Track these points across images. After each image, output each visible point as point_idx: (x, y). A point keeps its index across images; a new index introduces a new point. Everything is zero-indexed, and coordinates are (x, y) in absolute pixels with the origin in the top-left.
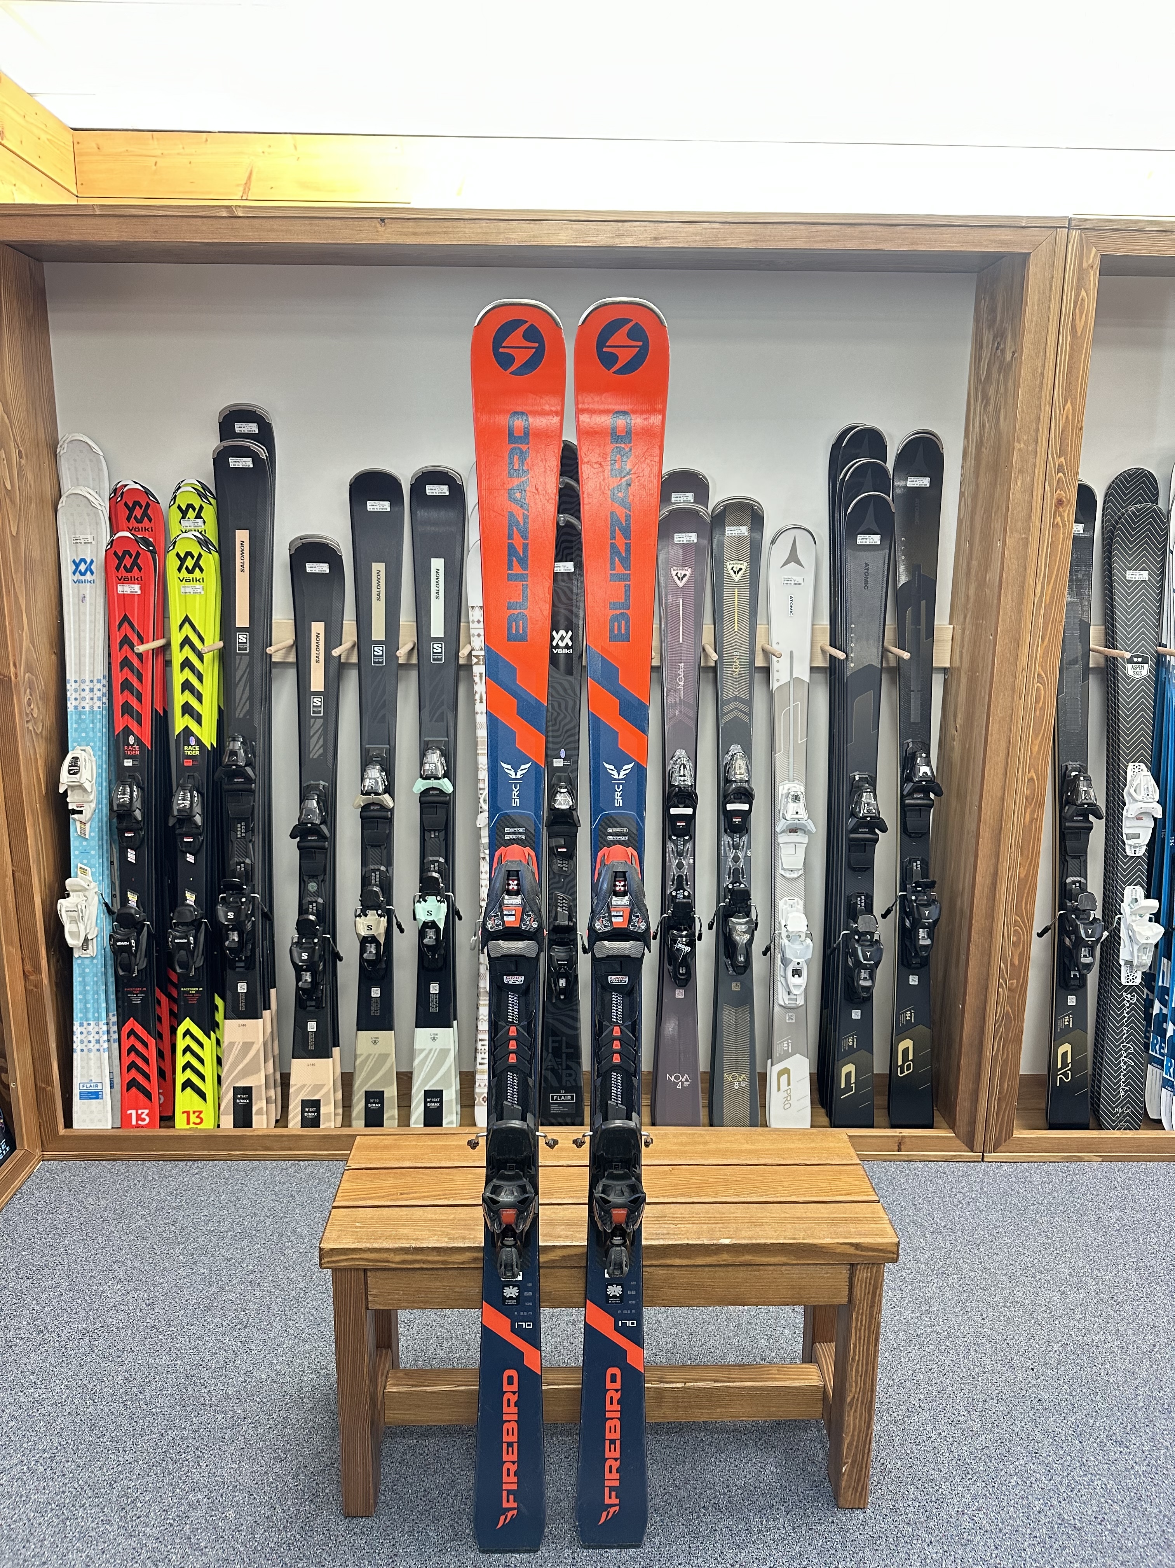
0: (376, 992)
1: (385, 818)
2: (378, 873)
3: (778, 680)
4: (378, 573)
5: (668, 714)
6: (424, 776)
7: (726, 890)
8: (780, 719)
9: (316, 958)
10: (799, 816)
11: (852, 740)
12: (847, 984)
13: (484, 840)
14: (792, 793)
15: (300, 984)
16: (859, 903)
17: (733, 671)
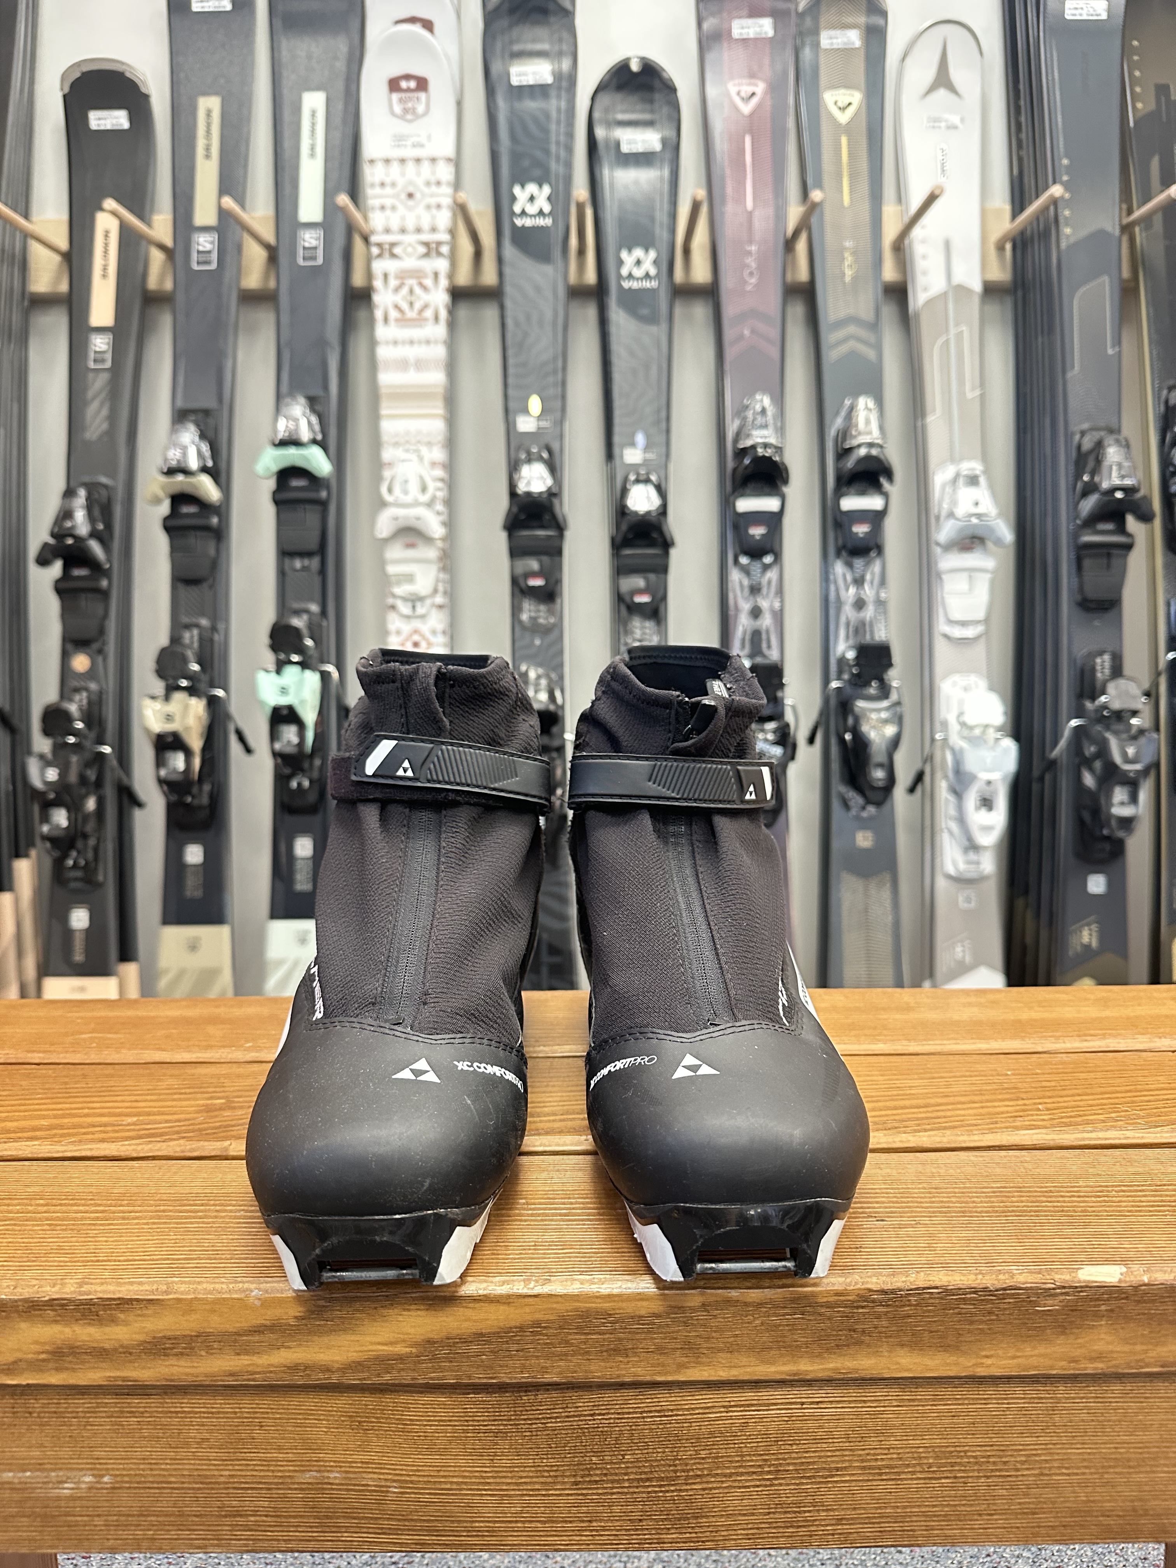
0: (194, 854)
1: (207, 528)
2: (195, 632)
3: (925, 289)
4: (209, 114)
5: (729, 334)
6: (277, 442)
7: (842, 661)
8: (932, 356)
9: (73, 778)
10: (980, 510)
11: (1073, 367)
12: (1081, 823)
13: (391, 569)
14: (965, 473)
15: (45, 829)
16: (1098, 668)
17: (843, 274)
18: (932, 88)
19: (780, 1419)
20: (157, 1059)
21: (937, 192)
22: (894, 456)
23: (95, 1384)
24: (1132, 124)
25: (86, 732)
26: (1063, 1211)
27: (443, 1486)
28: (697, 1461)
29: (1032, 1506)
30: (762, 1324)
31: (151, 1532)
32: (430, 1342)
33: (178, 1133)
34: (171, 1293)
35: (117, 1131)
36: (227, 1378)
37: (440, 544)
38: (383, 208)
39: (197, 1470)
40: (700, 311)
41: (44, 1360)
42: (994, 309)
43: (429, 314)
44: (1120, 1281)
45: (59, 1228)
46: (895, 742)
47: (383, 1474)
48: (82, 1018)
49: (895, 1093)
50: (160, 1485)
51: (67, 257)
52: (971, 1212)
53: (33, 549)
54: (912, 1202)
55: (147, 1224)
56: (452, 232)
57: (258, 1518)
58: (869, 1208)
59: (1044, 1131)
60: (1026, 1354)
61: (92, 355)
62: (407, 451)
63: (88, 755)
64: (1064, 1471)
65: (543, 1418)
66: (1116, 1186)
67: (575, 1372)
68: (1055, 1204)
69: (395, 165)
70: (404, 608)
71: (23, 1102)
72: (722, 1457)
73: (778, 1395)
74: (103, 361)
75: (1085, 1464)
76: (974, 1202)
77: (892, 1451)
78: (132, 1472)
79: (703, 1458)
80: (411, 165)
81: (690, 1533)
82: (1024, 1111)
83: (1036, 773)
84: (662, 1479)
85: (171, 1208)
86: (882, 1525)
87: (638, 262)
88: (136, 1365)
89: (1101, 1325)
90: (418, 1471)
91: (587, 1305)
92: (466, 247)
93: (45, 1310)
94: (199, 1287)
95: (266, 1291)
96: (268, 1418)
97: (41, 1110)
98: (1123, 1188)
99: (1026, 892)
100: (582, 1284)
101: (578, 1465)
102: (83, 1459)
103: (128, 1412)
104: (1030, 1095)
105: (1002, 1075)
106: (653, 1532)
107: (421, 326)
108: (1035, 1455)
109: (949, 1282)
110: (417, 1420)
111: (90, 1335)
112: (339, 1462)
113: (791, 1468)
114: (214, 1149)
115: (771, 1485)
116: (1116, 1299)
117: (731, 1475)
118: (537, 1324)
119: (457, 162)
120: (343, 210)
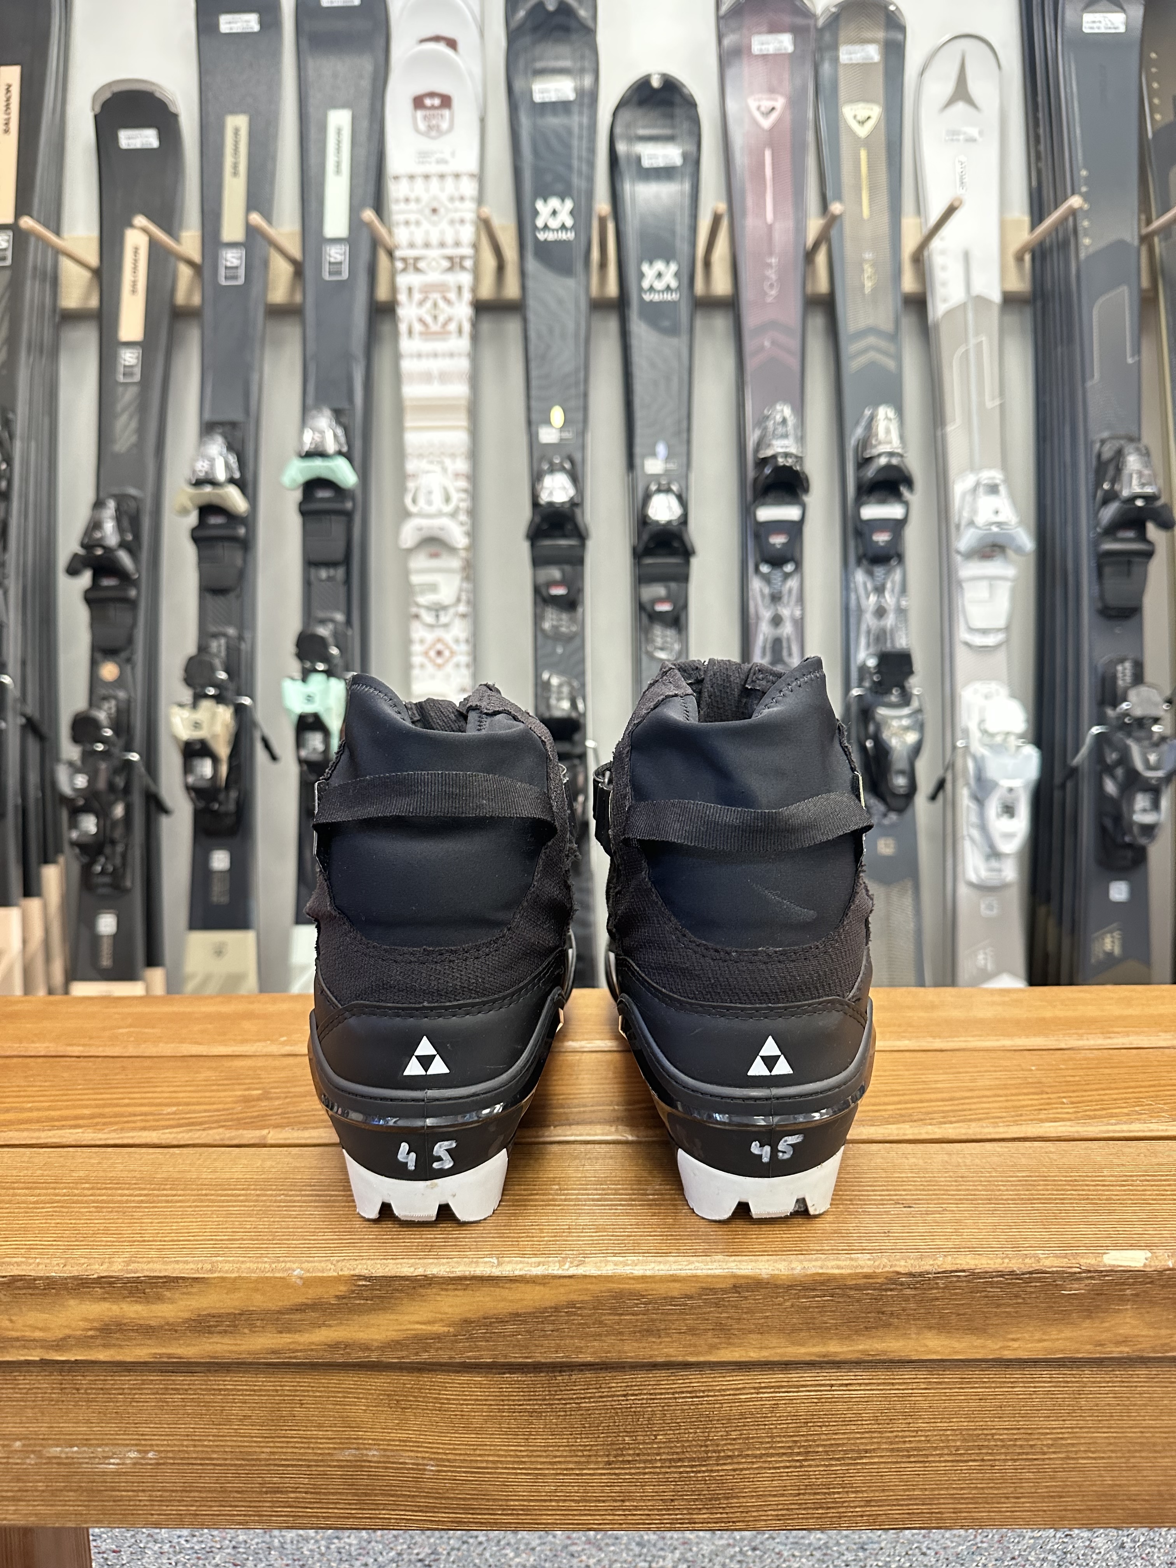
0: (220, 860)
1: (234, 539)
2: (223, 641)
3: (945, 300)
4: (236, 131)
5: (749, 345)
6: (304, 454)
7: (863, 669)
8: (951, 366)
9: (102, 784)
10: (1000, 518)
11: (1093, 376)
12: (1103, 830)
13: (415, 579)
14: (986, 482)
15: (74, 835)
16: (1120, 675)
17: (863, 286)
18: (951, 102)
19: (809, 1401)
20: (194, 1053)
21: (956, 204)
22: (915, 465)
23: (141, 1360)
24: (1150, 135)
25: (115, 739)
26: (1087, 1199)
27: (479, 1465)
28: (729, 1441)
29: (1058, 1489)
30: (792, 1306)
31: (194, 1508)
32: (467, 1321)
33: (216, 1122)
34: (215, 1272)
35: (157, 1120)
36: (269, 1356)
37: (463, 554)
38: (407, 223)
39: (239, 1446)
40: (721, 323)
41: (92, 1337)
42: (1013, 320)
43: (452, 327)
44: (1145, 1266)
45: (105, 1210)
46: (917, 749)
47: (421, 1452)
48: (119, 1014)
49: (920, 1087)
50: (202, 1462)
51: (97, 273)
52: (996, 1199)
53: (63, 559)
54: (939, 1190)
55: (190, 1207)
56: (476, 246)
57: (298, 1495)
58: (896, 1195)
59: (1068, 1123)
60: (1053, 1337)
62: (431, 462)
63: (116, 763)
64: (1091, 1455)
65: (577, 1398)
66: (1140, 1176)
67: (609, 1352)
68: (1081, 1193)
69: (419, 182)
70: (428, 618)
71: (66, 1092)
72: (753, 1438)
73: (808, 1376)
74: (131, 374)
75: (1111, 1448)
76: (1000, 1190)
77: (920, 1433)
78: (176, 1449)
79: (734, 1439)
80: (435, 182)
81: (721, 1513)
82: (1048, 1104)
83: (1057, 780)
84: (693, 1459)
85: (213, 1192)
86: (911, 1507)
87: (660, 275)
88: (181, 1342)
89: (1127, 1309)
90: (455, 1449)
91: (621, 1286)
92: (489, 261)
93: (94, 1288)
94: (243, 1266)
95: (308, 1271)
96: (308, 1396)
97: (82, 1100)
98: (1148, 1178)
99: (1048, 900)
100: (615, 1265)
101: (611, 1444)
102: (128, 1434)
103: (172, 1389)
104: (1053, 1089)
105: (1026, 1070)
106: (685, 1512)
107: (444, 340)
108: (1061, 1438)
109: (976, 1265)
110: (454, 1399)
111: (137, 1312)
112: (378, 1440)
113: (820, 1449)
114: (253, 1138)
115: (801, 1467)
116: (1141, 1283)
117: (761, 1456)
118: (572, 1304)
119: (480, 178)
120: (369, 225)
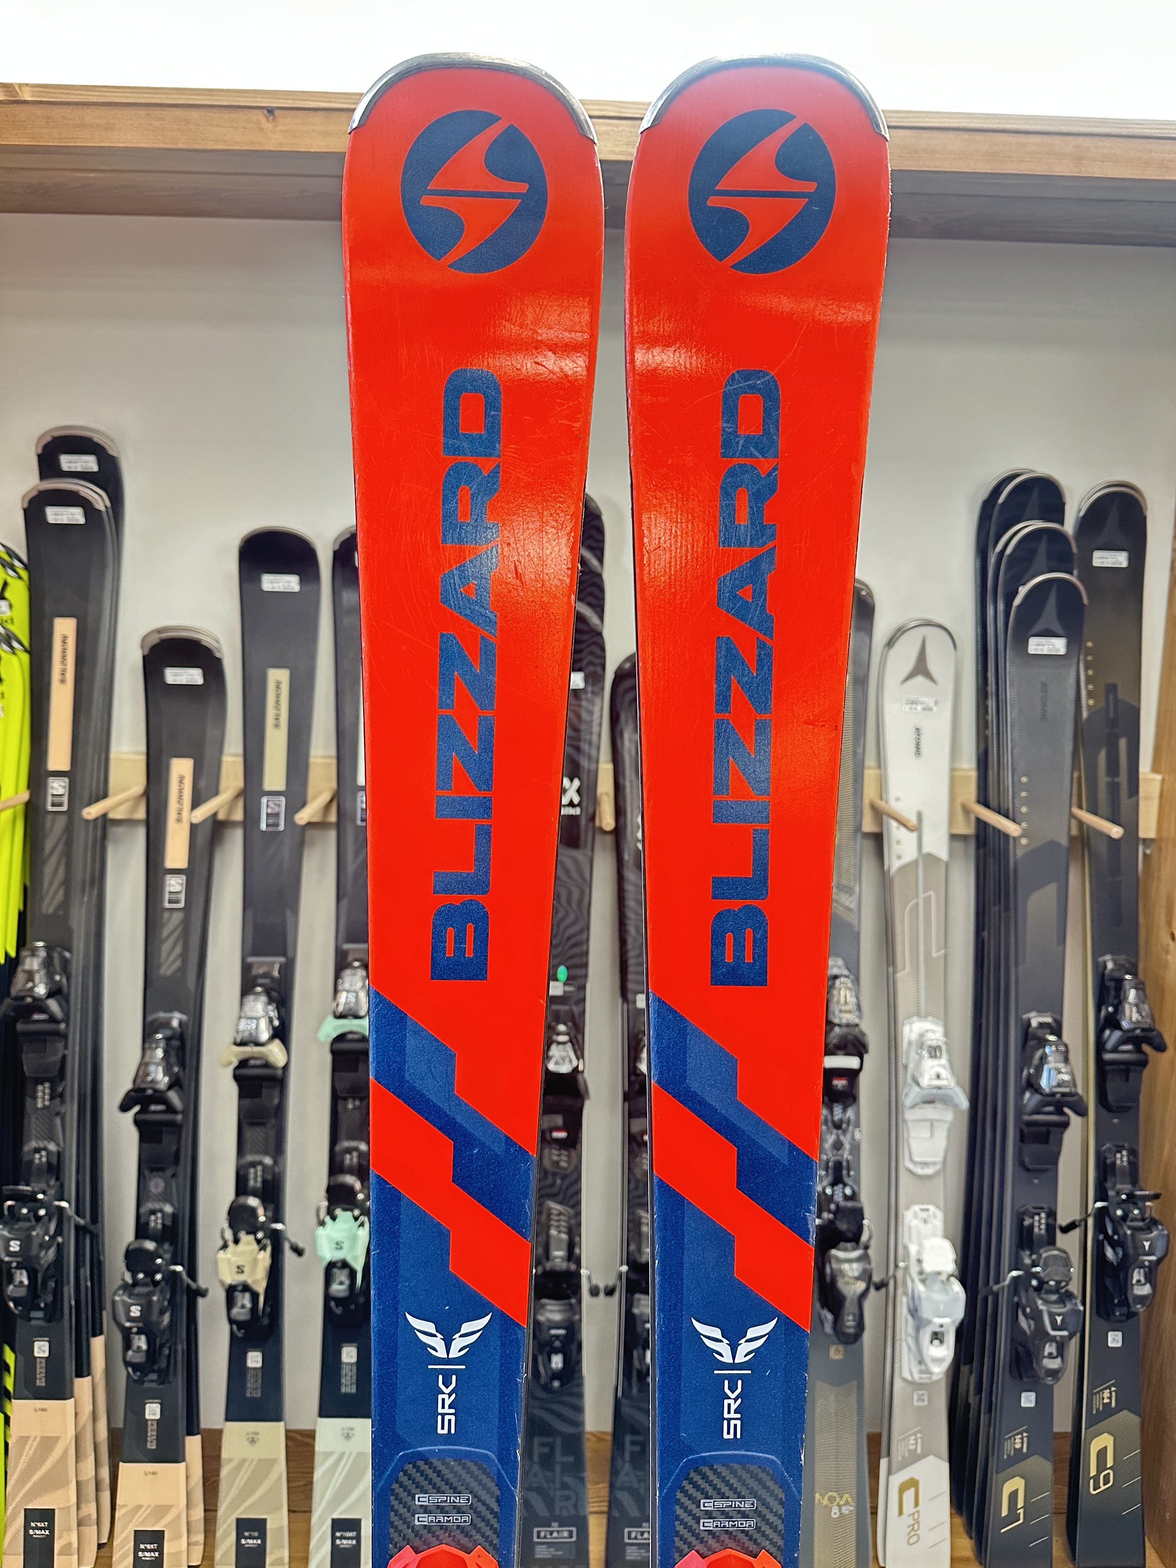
1: (273, 1079)
2: (259, 1170)
3: (899, 855)
4: (278, 686)
6: (338, 1014)
8: (902, 916)
10: (942, 1083)
14: (930, 1042)
15: (128, 1355)
16: (1036, 1224)
61: (167, 897)
